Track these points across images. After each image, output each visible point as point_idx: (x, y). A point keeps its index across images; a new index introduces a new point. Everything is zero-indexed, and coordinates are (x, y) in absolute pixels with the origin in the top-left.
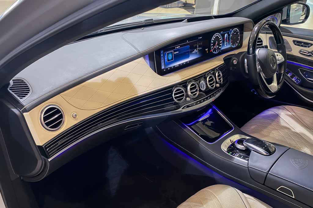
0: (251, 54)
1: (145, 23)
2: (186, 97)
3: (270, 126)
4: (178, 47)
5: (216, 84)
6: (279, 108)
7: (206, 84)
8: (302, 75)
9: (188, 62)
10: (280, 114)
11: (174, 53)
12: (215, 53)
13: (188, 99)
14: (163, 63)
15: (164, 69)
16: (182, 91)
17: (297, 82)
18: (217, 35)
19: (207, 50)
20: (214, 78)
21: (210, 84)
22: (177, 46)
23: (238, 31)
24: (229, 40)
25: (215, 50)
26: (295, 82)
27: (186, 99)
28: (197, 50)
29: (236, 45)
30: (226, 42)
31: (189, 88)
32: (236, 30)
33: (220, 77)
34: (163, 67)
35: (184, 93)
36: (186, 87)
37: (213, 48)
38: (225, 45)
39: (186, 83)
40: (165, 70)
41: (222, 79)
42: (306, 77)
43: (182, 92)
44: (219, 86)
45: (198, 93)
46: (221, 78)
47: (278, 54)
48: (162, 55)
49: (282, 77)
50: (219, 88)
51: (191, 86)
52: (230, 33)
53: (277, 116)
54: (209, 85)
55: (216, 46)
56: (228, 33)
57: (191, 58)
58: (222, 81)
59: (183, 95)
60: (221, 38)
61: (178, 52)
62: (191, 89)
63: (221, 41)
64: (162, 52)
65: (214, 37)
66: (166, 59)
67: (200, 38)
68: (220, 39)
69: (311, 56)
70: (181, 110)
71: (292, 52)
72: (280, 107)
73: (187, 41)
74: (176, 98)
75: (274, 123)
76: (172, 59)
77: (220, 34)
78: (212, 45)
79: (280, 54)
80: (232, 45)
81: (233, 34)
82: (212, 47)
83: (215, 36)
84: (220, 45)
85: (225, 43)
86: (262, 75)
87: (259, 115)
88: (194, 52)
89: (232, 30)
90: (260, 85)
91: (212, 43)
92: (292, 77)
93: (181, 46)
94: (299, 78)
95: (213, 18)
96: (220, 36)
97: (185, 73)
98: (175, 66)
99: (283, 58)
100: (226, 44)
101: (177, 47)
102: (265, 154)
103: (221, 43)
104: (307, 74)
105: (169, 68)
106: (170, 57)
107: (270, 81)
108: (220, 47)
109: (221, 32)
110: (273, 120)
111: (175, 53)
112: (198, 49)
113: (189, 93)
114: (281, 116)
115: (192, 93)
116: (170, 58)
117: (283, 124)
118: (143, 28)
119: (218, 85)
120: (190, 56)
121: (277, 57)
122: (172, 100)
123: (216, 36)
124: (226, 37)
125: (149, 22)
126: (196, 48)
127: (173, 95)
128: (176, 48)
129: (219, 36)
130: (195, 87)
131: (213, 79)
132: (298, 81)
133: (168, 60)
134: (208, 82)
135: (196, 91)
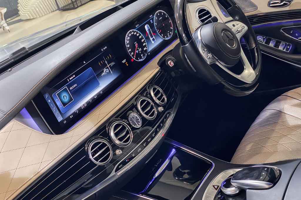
0: (187, 44)
1: (13, 59)
2: (114, 151)
3: (274, 135)
4: (72, 78)
5: (157, 109)
6: (280, 100)
7: (140, 115)
8: (291, 37)
9: (101, 93)
10: (283, 109)
11: (69, 90)
12: (142, 60)
13: (118, 152)
14: (58, 112)
15: (62, 121)
16: (103, 143)
17: (287, 49)
18: (130, 33)
19: (124, 61)
20: (149, 100)
21: (147, 114)
22: (70, 77)
23: (164, 13)
24: (155, 32)
25: (138, 56)
26: (285, 50)
27: (115, 154)
28: (108, 68)
29: (170, 34)
30: (152, 37)
31: (112, 134)
32: (160, 13)
33: (160, 95)
34: (60, 119)
35: (107, 145)
36: (106, 135)
37: (133, 55)
38: (153, 42)
39: (105, 127)
40: (65, 122)
41: (164, 96)
42: (297, 37)
43: (104, 145)
44: (163, 110)
45: (131, 135)
46: (162, 95)
47: (234, 23)
48: (49, 101)
49: (256, 54)
50: (163, 112)
51: (115, 130)
52: (151, 21)
53: (279, 114)
54: (145, 115)
55: (137, 50)
56: (149, 23)
57: (103, 84)
58: (166, 99)
59: (108, 150)
60: (140, 35)
61: (76, 85)
62: (116, 135)
63: (142, 38)
64: (47, 96)
65: (129, 38)
66: (59, 103)
67: (104, 49)
68: (140, 37)
69: (287, 4)
70: (115, 175)
71: (258, 9)
72: (280, 97)
73: (84, 62)
74: (96, 159)
75: (278, 128)
76: (71, 99)
77: (135, 30)
78: (130, 50)
79: (238, 22)
80: (164, 37)
81: (158, 21)
82: (132, 53)
83: (128, 36)
84: (144, 44)
85: (151, 39)
86: (221, 65)
87: (253, 125)
88: (103, 74)
89: (153, 15)
90: (222, 82)
91: (129, 48)
92: (277, 45)
93: (76, 75)
94: (287, 43)
95: (120, 7)
96: (137, 33)
97: (98, 113)
98: (81, 107)
99: (245, 25)
100: (153, 40)
101: (70, 79)
102: (267, 187)
103: (144, 42)
104: (296, 33)
105: (71, 115)
106: (65, 97)
107: (239, 68)
108: (145, 49)
109: (136, 26)
110: (276, 123)
111: (71, 88)
112: (108, 66)
113: (117, 142)
114: (285, 112)
115: (120, 139)
116: (66, 99)
117: (291, 122)
118: (10, 69)
119: (161, 109)
120: (100, 82)
121: (234, 29)
122: (93, 165)
123: (130, 35)
124: (149, 30)
125: (19, 55)
126: (104, 65)
127: (91, 157)
128: (70, 81)
129: (135, 33)
130: (124, 128)
131: (148, 103)
132: (288, 47)
133: (64, 104)
134: (141, 112)
135: (128, 133)
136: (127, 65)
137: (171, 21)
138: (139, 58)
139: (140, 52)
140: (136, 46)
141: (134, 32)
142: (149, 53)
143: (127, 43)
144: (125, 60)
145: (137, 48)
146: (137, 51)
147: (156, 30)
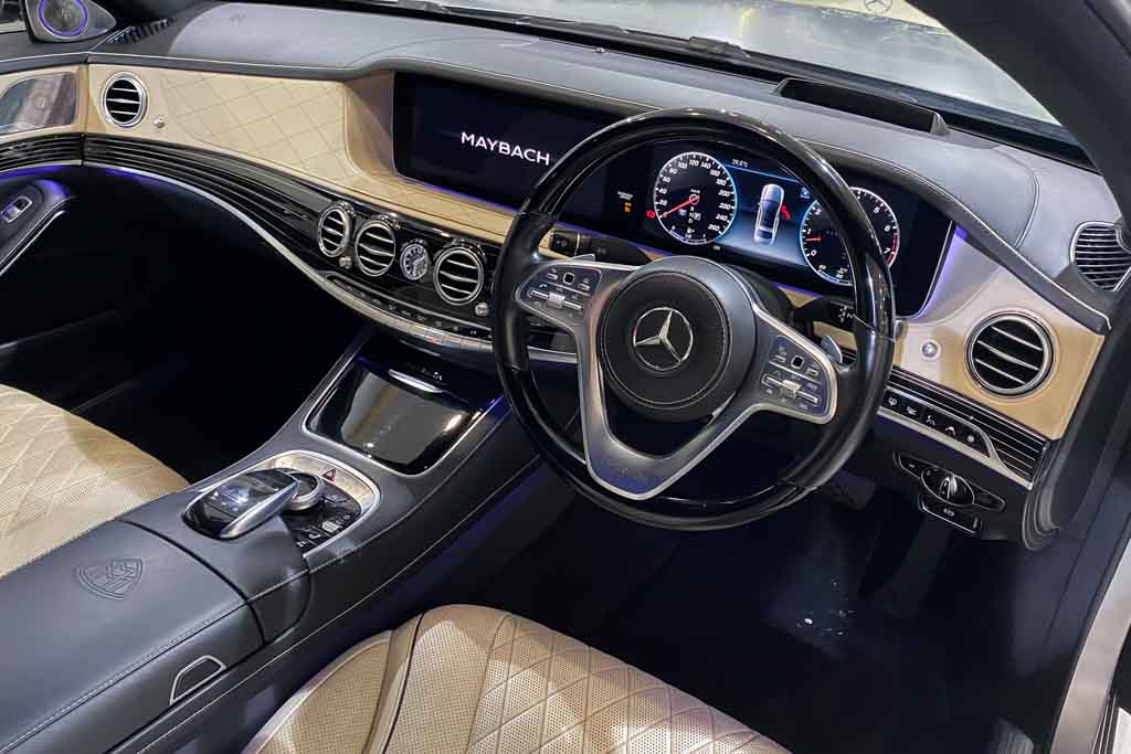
12: (680, 238)
18: (701, 159)
19: (624, 194)
23: (885, 212)
25: (677, 222)
30: (768, 222)
35: (342, 232)
38: (758, 238)
56: (791, 188)
60: (728, 188)
65: (683, 165)
68: (722, 191)
77: (721, 166)
78: (663, 191)
80: (815, 261)
82: (664, 202)
83: (686, 160)
84: (721, 217)
85: (759, 227)
91: (664, 185)
96: (723, 177)
100: (766, 235)
103: (726, 212)
108: (713, 227)
109: (735, 161)
123: (694, 163)
129: (715, 173)
136: (627, 210)
137: (895, 254)
138: (674, 228)
139: (690, 221)
140: (690, 201)
141: (715, 167)
142: (718, 244)
143: (668, 168)
144: (631, 196)
145: (690, 205)
146: (683, 212)
147: (803, 223)
